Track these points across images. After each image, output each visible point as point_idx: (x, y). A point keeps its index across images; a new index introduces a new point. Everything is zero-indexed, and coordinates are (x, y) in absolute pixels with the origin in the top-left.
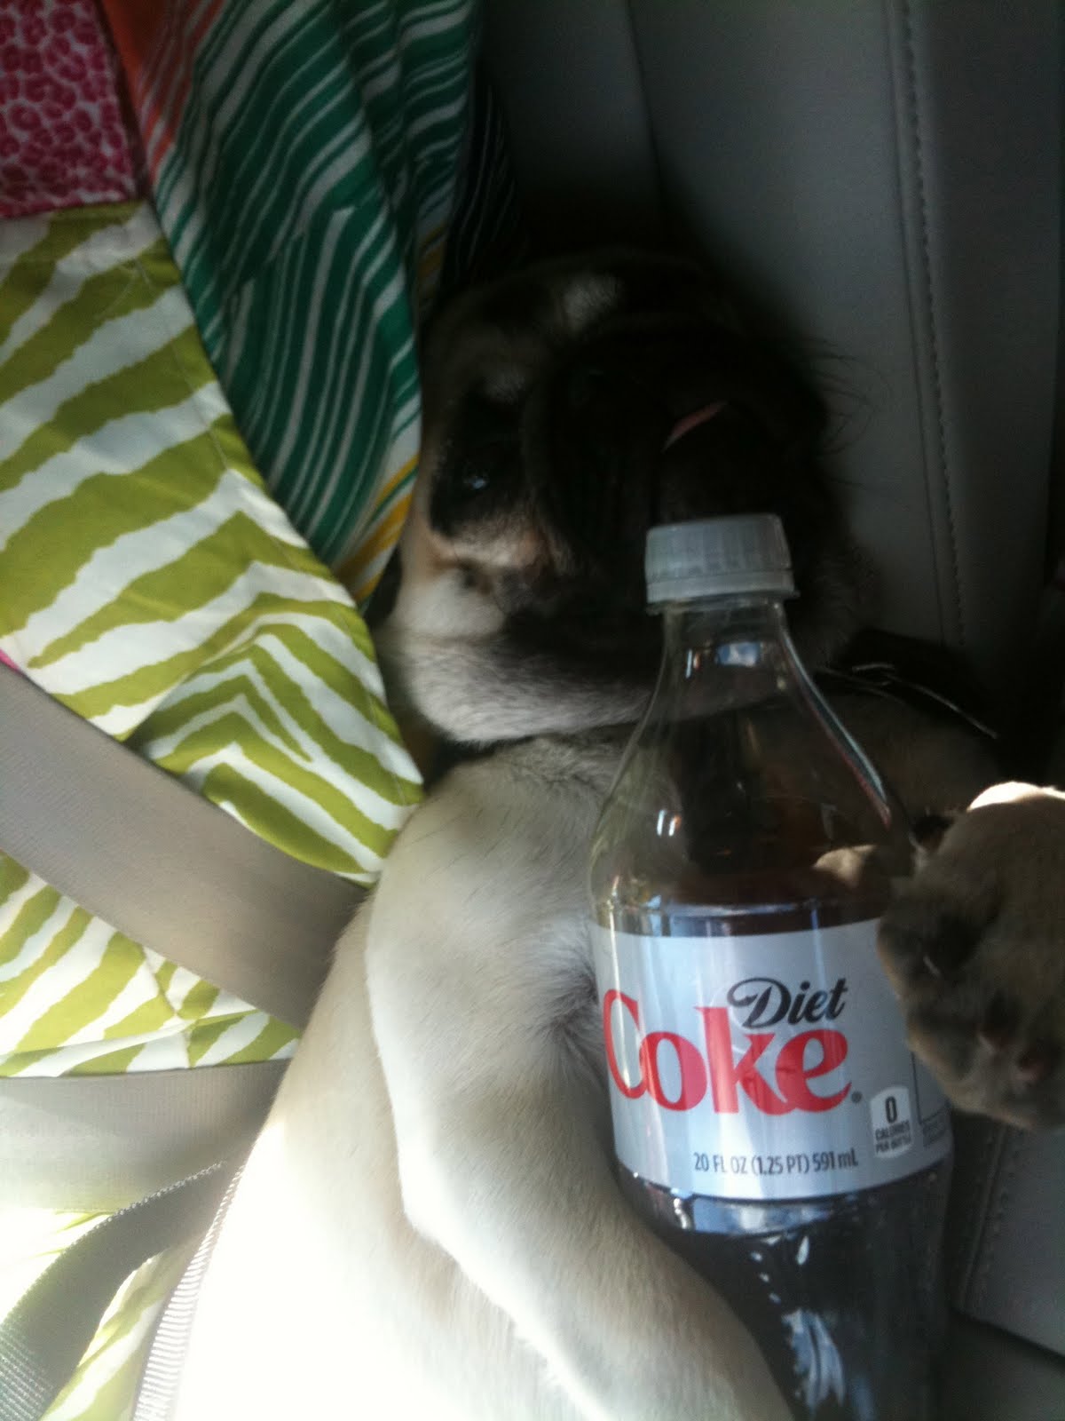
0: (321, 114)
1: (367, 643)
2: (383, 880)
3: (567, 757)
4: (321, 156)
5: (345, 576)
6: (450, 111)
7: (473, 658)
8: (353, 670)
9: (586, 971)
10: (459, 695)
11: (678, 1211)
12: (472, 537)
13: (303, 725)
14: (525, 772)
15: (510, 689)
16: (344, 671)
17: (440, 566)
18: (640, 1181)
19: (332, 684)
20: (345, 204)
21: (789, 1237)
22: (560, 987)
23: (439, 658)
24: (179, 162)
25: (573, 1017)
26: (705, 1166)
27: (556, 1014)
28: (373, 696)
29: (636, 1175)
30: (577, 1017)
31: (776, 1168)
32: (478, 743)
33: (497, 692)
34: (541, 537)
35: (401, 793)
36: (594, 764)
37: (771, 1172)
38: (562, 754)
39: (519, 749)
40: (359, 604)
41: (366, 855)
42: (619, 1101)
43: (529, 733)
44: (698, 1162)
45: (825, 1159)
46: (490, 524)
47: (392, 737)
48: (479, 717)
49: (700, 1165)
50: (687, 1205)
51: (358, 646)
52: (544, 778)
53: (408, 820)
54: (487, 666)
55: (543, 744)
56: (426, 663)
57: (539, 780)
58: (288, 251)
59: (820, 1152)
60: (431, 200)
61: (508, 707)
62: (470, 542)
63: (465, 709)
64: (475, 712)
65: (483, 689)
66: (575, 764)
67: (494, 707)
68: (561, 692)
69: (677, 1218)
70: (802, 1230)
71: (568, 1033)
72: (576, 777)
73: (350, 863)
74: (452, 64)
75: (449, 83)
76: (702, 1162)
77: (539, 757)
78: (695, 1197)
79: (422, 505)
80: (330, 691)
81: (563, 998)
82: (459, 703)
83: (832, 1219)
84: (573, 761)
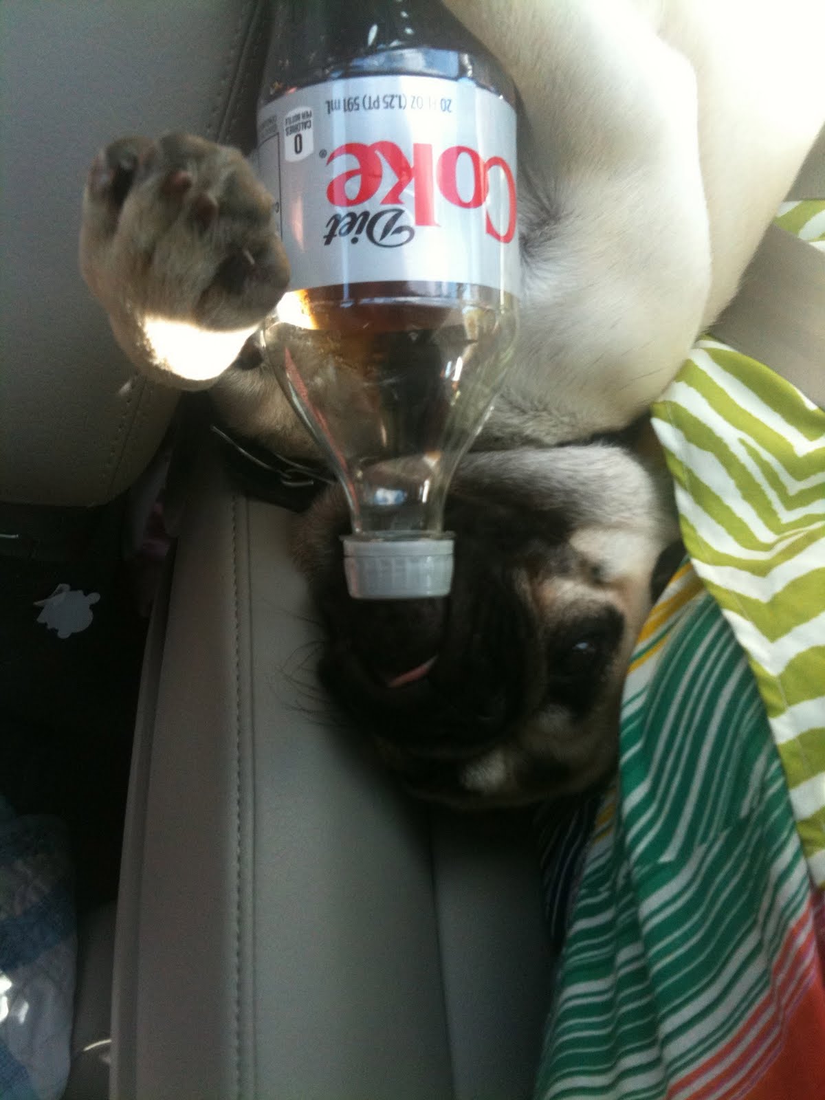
0: (677, 934)
1: (685, 529)
2: (691, 341)
3: (530, 429)
4: (680, 903)
5: (698, 584)
6: (582, 925)
7: (598, 512)
8: (699, 510)
9: (529, 260)
10: (614, 484)
11: (470, 67)
12: (591, 604)
13: (743, 468)
14: (566, 419)
15: (571, 484)
16: (707, 509)
17: (619, 585)
18: (498, 92)
19: (717, 499)
20: (665, 865)
21: (382, 46)
22: (551, 249)
23: (627, 514)
24: (788, 913)
25: (543, 223)
26: (443, 102)
27: (555, 226)
28: (684, 488)
29: (501, 97)
30: (538, 224)
31: (388, 100)
32: (603, 445)
33: (583, 484)
34: (537, 600)
35: (669, 410)
36: (509, 421)
37: (393, 97)
38: (534, 431)
39: (570, 438)
40: (688, 561)
41: (703, 362)
42: (511, 158)
43: (562, 449)
44: (449, 105)
45: (350, 106)
46: (576, 614)
47: (673, 455)
48: (600, 465)
49: (448, 103)
50: (462, 72)
51: (693, 528)
52: (550, 414)
53: (665, 389)
54: (587, 504)
55: (548, 440)
56: (639, 511)
57: (555, 412)
58: (712, 835)
59: (353, 112)
60: (602, 861)
61: (575, 471)
62: (593, 601)
63: (610, 472)
64: (602, 469)
65: (593, 487)
66: (525, 422)
67: (587, 472)
68: (531, 479)
69: (472, 63)
70: (373, 51)
71: (548, 212)
72: (524, 412)
73: (716, 357)
74: (577, 958)
75: (580, 944)
76: (446, 106)
77: (554, 430)
78: (456, 79)
79: (629, 634)
80: (718, 494)
81: (549, 239)
82: (615, 477)
83: (350, 59)
84: (527, 425)
